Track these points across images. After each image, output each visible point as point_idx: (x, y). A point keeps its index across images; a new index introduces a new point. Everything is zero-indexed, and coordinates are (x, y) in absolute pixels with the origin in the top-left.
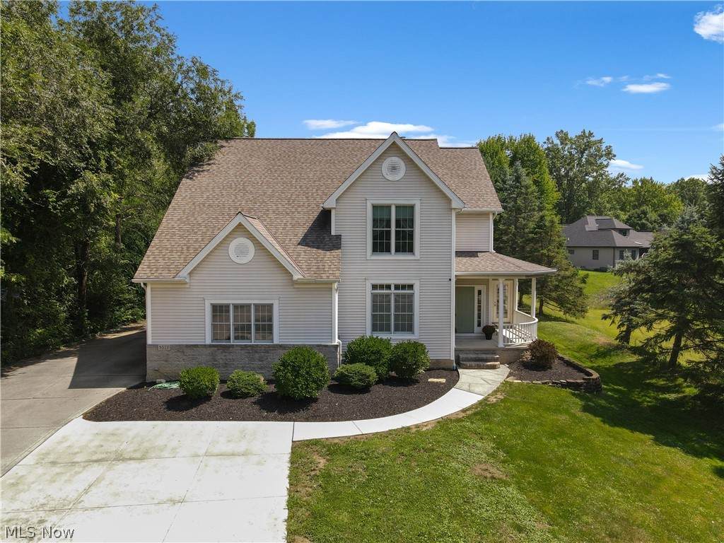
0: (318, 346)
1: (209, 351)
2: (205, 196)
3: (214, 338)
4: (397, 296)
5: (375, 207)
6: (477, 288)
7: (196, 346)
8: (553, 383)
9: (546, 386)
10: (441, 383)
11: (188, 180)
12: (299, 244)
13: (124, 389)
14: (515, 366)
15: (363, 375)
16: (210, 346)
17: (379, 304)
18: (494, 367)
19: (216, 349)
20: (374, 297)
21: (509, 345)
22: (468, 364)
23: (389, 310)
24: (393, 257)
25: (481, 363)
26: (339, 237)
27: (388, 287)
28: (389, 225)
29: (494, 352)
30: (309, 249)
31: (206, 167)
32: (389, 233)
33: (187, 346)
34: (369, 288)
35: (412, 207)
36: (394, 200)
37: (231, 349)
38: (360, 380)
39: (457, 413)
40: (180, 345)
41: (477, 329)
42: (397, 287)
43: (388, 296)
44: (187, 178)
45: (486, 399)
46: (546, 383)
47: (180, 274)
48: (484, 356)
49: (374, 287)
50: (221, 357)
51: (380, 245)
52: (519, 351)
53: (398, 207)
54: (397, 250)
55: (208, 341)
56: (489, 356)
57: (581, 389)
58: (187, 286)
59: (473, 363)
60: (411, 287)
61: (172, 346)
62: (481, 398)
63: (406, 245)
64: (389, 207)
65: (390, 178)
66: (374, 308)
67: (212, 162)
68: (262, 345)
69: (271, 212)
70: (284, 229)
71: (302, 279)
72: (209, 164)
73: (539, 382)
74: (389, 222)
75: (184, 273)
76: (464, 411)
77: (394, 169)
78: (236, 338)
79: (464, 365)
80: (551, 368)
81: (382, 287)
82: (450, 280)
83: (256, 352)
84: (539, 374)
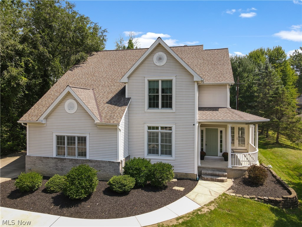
0: (109, 162)
1: (54, 161)
2: (74, 78)
3: (58, 154)
4: (162, 133)
5: (150, 82)
6: (220, 129)
7: (48, 158)
8: (258, 198)
9: (251, 201)
10: (180, 191)
11: (70, 71)
12: (107, 103)
13: (10, 179)
14: (238, 181)
15: (122, 184)
16: (55, 158)
17: (152, 138)
18: (222, 181)
19: (57, 160)
20: (149, 134)
21: (236, 167)
22: (206, 177)
23: (157, 141)
24: (160, 110)
25: (214, 178)
26: (129, 99)
27: (157, 128)
28: (158, 92)
29: (225, 170)
30: (111, 106)
31: (81, 65)
32: (158, 96)
33: (44, 158)
34: (146, 128)
35: (171, 81)
36: (160, 77)
37: (65, 160)
38: (119, 188)
39: (171, 221)
40: (40, 157)
41: (220, 154)
42: (162, 128)
43: (157, 133)
44: (70, 70)
45: (199, 210)
46: (253, 198)
47: (40, 119)
48: (217, 173)
49: (149, 128)
50: (59, 164)
51: (153, 103)
52: (242, 171)
53: (163, 81)
54: (163, 106)
55: (54, 155)
56: (220, 173)
57: (280, 205)
58: (45, 125)
59: (209, 177)
60: (170, 128)
61: (37, 157)
62: (197, 207)
63: (167, 103)
64: (158, 81)
65: (158, 64)
66: (149, 140)
67: (85, 62)
68: (80, 159)
69: (101, 86)
70: (103, 95)
71: (99, 123)
72: (83, 63)
73: (248, 197)
74: (158, 90)
75: (42, 118)
76: (178, 219)
77: (160, 59)
78: (68, 155)
79: (204, 178)
80: (262, 185)
81: (153, 128)
82: (194, 125)
83: (77, 163)
84: (252, 189)
